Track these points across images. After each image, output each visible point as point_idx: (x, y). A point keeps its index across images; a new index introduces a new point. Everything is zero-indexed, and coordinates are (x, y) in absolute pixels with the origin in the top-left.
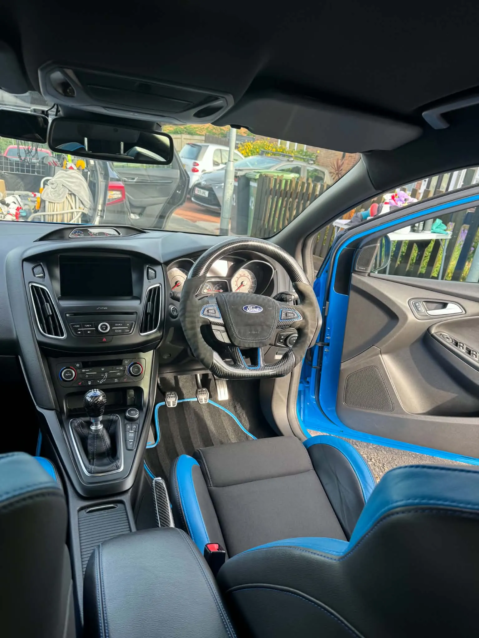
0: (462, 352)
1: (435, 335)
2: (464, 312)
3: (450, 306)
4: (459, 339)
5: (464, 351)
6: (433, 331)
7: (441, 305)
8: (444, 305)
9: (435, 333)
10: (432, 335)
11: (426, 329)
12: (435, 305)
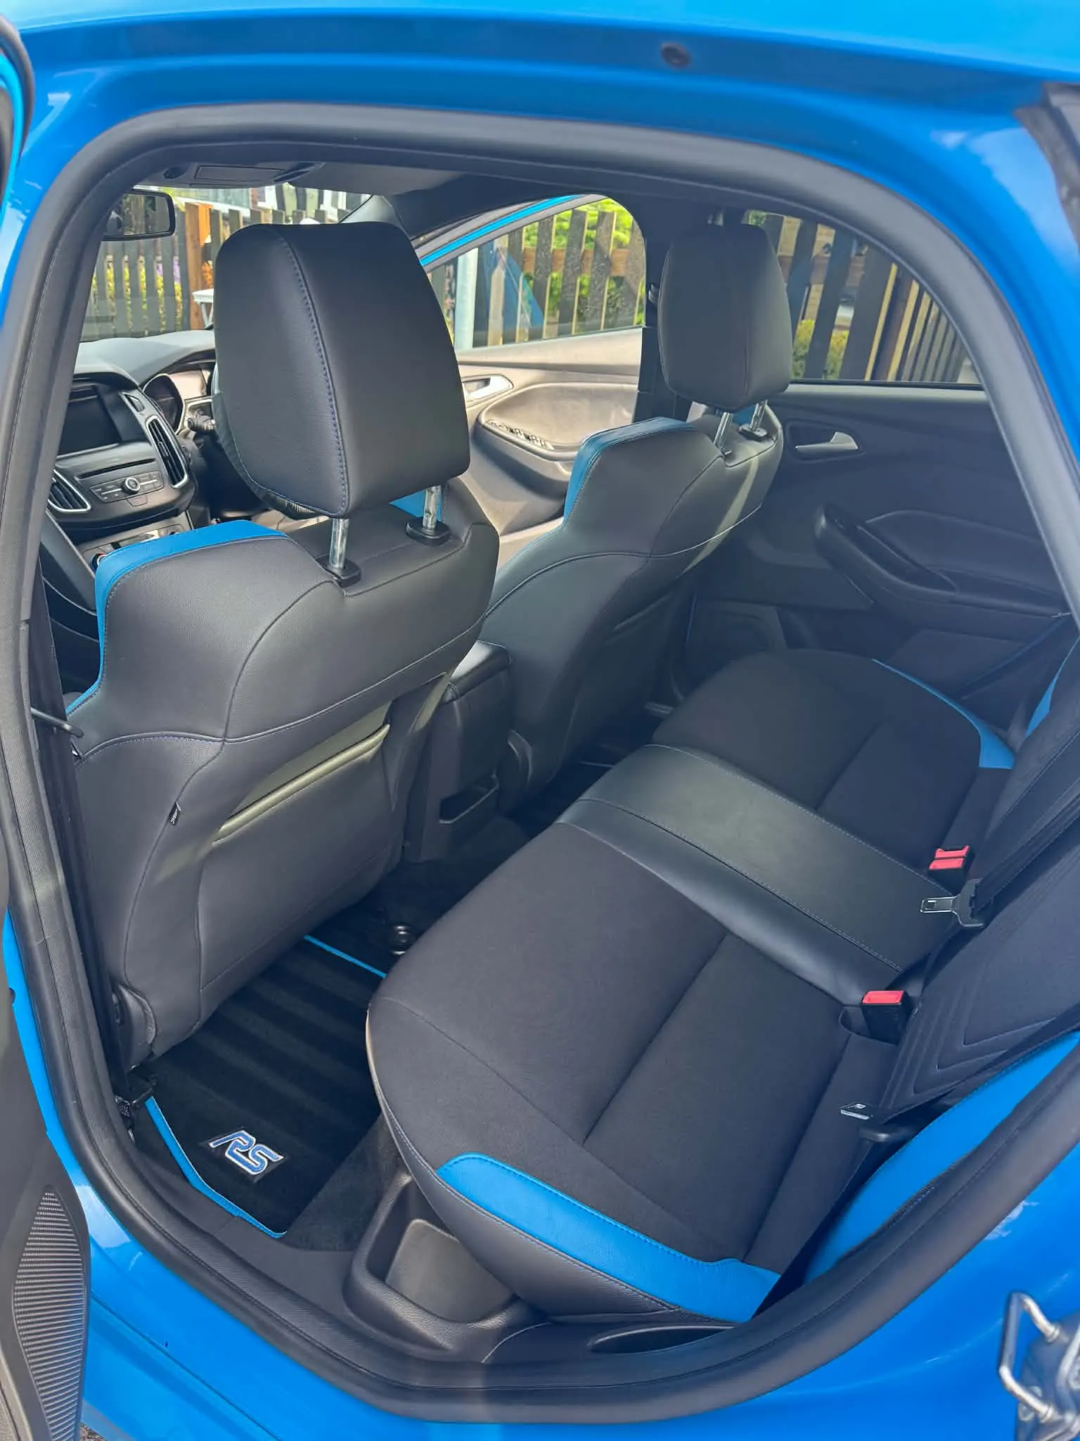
0: (521, 439)
1: (486, 425)
2: (511, 386)
3: (494, 381)
4: (513, 425)
5: (523, 437)
6: (483, 420)
7: (481, 383)
8: (486, 382)
9: (487, 422)
10: (484, 427)
11: (474, 419)
12: (475, 384)
